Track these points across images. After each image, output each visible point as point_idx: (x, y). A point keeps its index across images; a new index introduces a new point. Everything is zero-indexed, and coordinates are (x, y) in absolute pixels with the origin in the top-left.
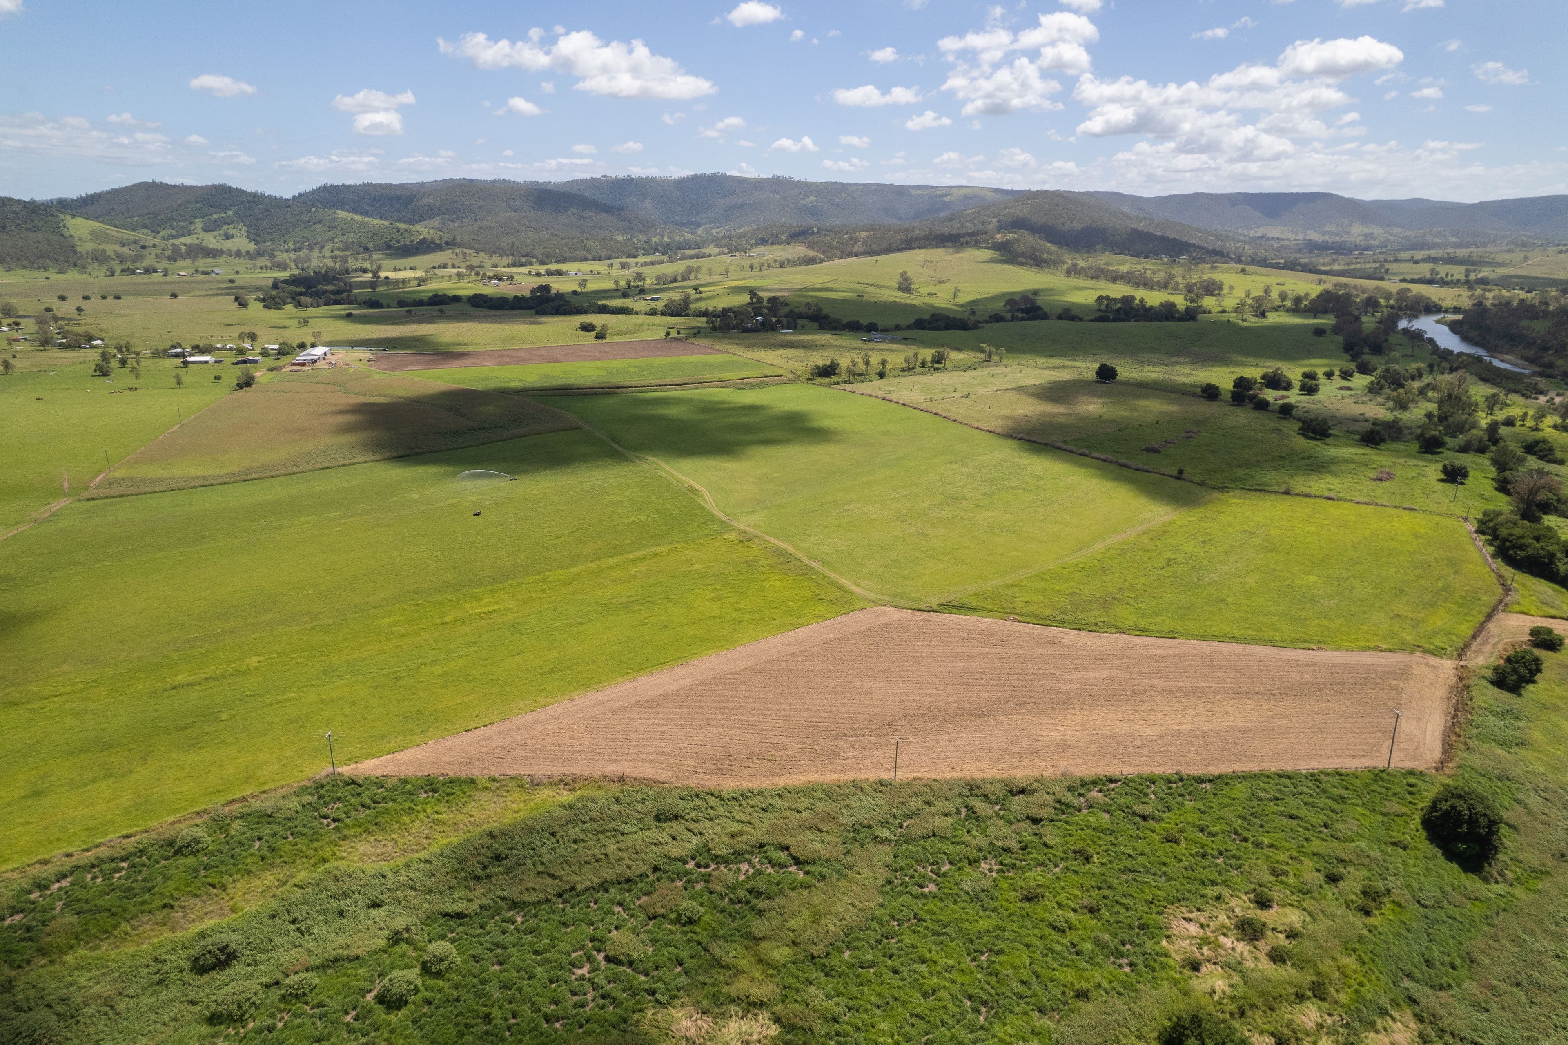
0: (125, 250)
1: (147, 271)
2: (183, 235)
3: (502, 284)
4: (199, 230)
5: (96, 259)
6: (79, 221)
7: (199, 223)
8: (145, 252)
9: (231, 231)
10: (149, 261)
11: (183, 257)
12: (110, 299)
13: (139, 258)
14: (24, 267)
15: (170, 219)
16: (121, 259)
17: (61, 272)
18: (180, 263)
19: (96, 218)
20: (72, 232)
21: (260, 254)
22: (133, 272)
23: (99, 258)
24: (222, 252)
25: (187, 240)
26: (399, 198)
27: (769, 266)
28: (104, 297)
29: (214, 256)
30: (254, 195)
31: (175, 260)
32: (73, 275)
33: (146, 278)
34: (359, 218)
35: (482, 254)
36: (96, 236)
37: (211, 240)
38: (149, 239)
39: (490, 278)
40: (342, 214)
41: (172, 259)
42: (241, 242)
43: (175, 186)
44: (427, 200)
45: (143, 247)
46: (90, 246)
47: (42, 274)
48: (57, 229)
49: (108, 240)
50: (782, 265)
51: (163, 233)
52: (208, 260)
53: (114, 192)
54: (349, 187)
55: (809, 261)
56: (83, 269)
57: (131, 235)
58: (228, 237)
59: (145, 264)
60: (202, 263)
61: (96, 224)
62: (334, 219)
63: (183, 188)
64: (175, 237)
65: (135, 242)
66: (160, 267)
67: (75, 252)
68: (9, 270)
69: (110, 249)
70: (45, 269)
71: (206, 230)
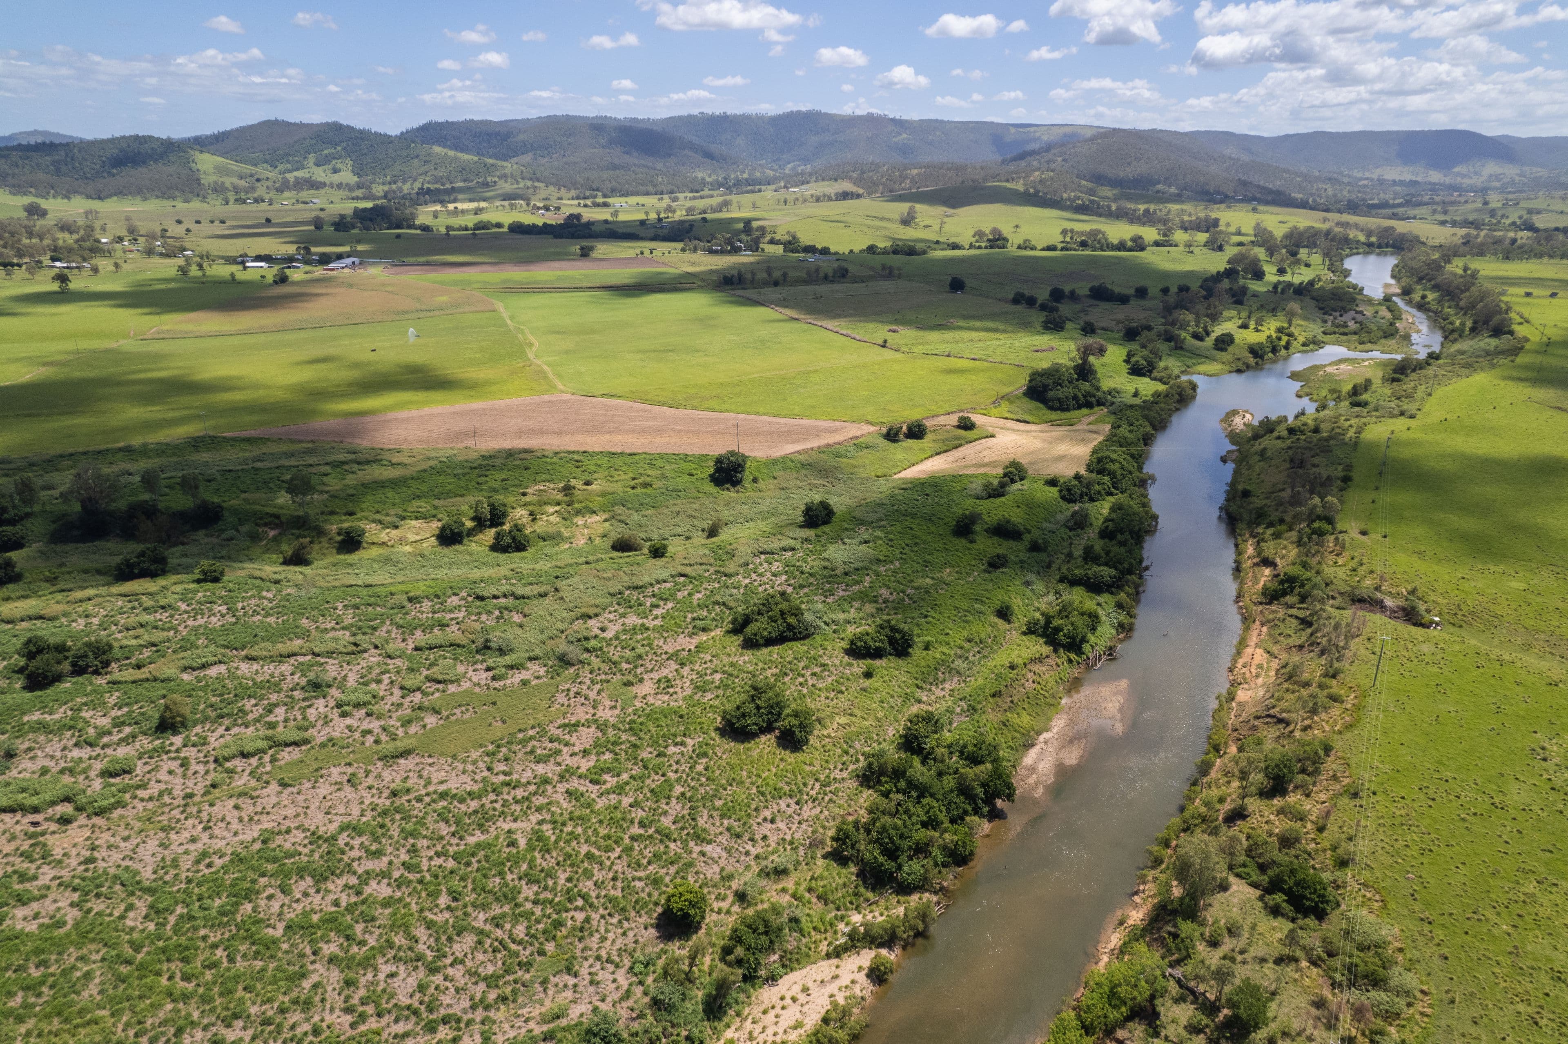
0: (242, 183)
1: (256, 201)
2: (297, 169)
3: (548, 214)
4: (311, 164)
5: (215, 190)
6: (206, 156)
7: (312, 158)
8: (258, 184)
9: (339, 166)
10: (261, 191)
11: (289, 189)
12: (217, 223)
13: (253, 189)
14: (157, 197)
15: (287, 155)
16: (236, 189)
17: (186, 201)
18: (286, 194)
19: (223, 155)
20: (199, 166)
21: (359, 186)
22: (244, 202)
23: (218, 189)
24: (325, 184)
25: (299, 174)
26: (497, 134)
27: (805, 201)
28: (212, 222)
29: (317, 189)
30: (361, 132)
31: (282, 192)
32: (196, 204)
33: (254, 207)
34: (451, 153)
35: (551, 188)
36: (220, 170)
37: (320, 174)
38: (264, 171)
39: (539, 208)
40: (437, 149)
41: (280, 190)
42: (347, 176)
43: (295, 124)
44: (521, 137)
45: (258, 180)
46: (212, 178)
47: (171, 203)
48: (187, 163)
49: (228, 173)
50: (818, 200)
51: (281, 167)
52: (312, 192)
53: (242, 130)
54: (453, 123)
55: (845, 196)
56: (204, 199)
57: (248, 169)
58: (336, 171)
59: (256, 195)
60: (304, 194)
61: (220, 159)
62: (430, 154)
63: (301, 126)
64: (290, 171)
65: (252, 176)
66: (267, 197)
67: (199, 184)
68: (145, 199)
69: (228, 181)
70: (174, 198)
71: (317, 165)
